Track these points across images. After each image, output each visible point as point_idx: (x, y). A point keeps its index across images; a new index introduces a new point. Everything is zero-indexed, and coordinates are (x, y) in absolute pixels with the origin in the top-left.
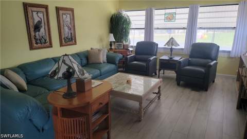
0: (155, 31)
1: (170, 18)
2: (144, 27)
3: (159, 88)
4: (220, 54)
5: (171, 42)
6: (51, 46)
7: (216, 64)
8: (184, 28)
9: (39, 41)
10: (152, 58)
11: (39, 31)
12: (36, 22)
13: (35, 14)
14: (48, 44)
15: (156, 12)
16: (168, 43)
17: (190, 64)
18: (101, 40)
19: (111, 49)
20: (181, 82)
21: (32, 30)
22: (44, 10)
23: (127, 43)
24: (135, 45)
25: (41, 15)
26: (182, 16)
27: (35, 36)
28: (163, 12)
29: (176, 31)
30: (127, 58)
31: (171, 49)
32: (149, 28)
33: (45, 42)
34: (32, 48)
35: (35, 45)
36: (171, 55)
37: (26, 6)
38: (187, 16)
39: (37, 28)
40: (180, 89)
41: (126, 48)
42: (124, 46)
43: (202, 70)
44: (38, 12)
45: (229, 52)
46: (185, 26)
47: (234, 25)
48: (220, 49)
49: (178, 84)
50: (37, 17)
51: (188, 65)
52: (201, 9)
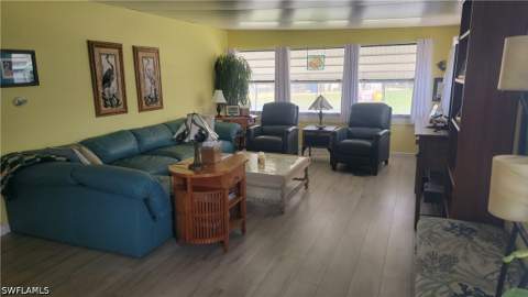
0: (292, 86)
1: (315, 64)
2: (273, 78)
3: (306, 170)
4: (393, 121)
5: (320, 102)
6: (125, 110)
7: (389, 134)
8: (338, 81)
9: (108, 103)
10: (291, 129)
11: (109, 86)
12: (105, 70)
13: (104, 57)
14: (122, 107)
15: (293, 54)
16: (314, 105)
17: (350, 135)
18: (201, 101)
19: (219, 117)
20: (339, 165)
21: (100, 83)
22: (116, 51)
23: (247, 106)
24: (260, 109)
25: (111, 60)
26: (335, 61)
27: (103, 94)
28: (303, 53)
29: (327, 85)
30: (249, 131)
31: (321, 115)
32: (282, 80)
33: (118, 105)
34: (99, 113)
35: (103, 108)
36: (321, 123)
37: (91, 45)
38: (342, 61)
39: (107, 80)
40: (337, 175)
41: (245, 114)
42: (241, 110)
43: (368, 143)
44: (108, 56)
45: (407, 117)
46: (341, 77)
47: (412, 76)
48: (393, 113)
49: (334, 169)
50: (106, 64)
51: (348, 138)
52: (362, 51)
